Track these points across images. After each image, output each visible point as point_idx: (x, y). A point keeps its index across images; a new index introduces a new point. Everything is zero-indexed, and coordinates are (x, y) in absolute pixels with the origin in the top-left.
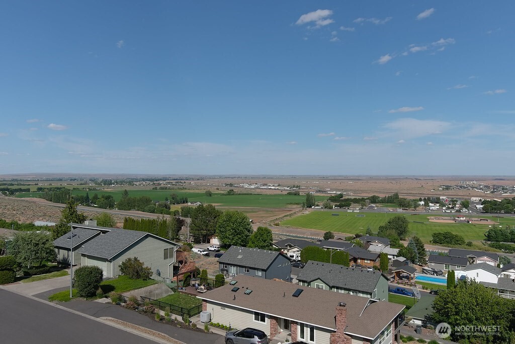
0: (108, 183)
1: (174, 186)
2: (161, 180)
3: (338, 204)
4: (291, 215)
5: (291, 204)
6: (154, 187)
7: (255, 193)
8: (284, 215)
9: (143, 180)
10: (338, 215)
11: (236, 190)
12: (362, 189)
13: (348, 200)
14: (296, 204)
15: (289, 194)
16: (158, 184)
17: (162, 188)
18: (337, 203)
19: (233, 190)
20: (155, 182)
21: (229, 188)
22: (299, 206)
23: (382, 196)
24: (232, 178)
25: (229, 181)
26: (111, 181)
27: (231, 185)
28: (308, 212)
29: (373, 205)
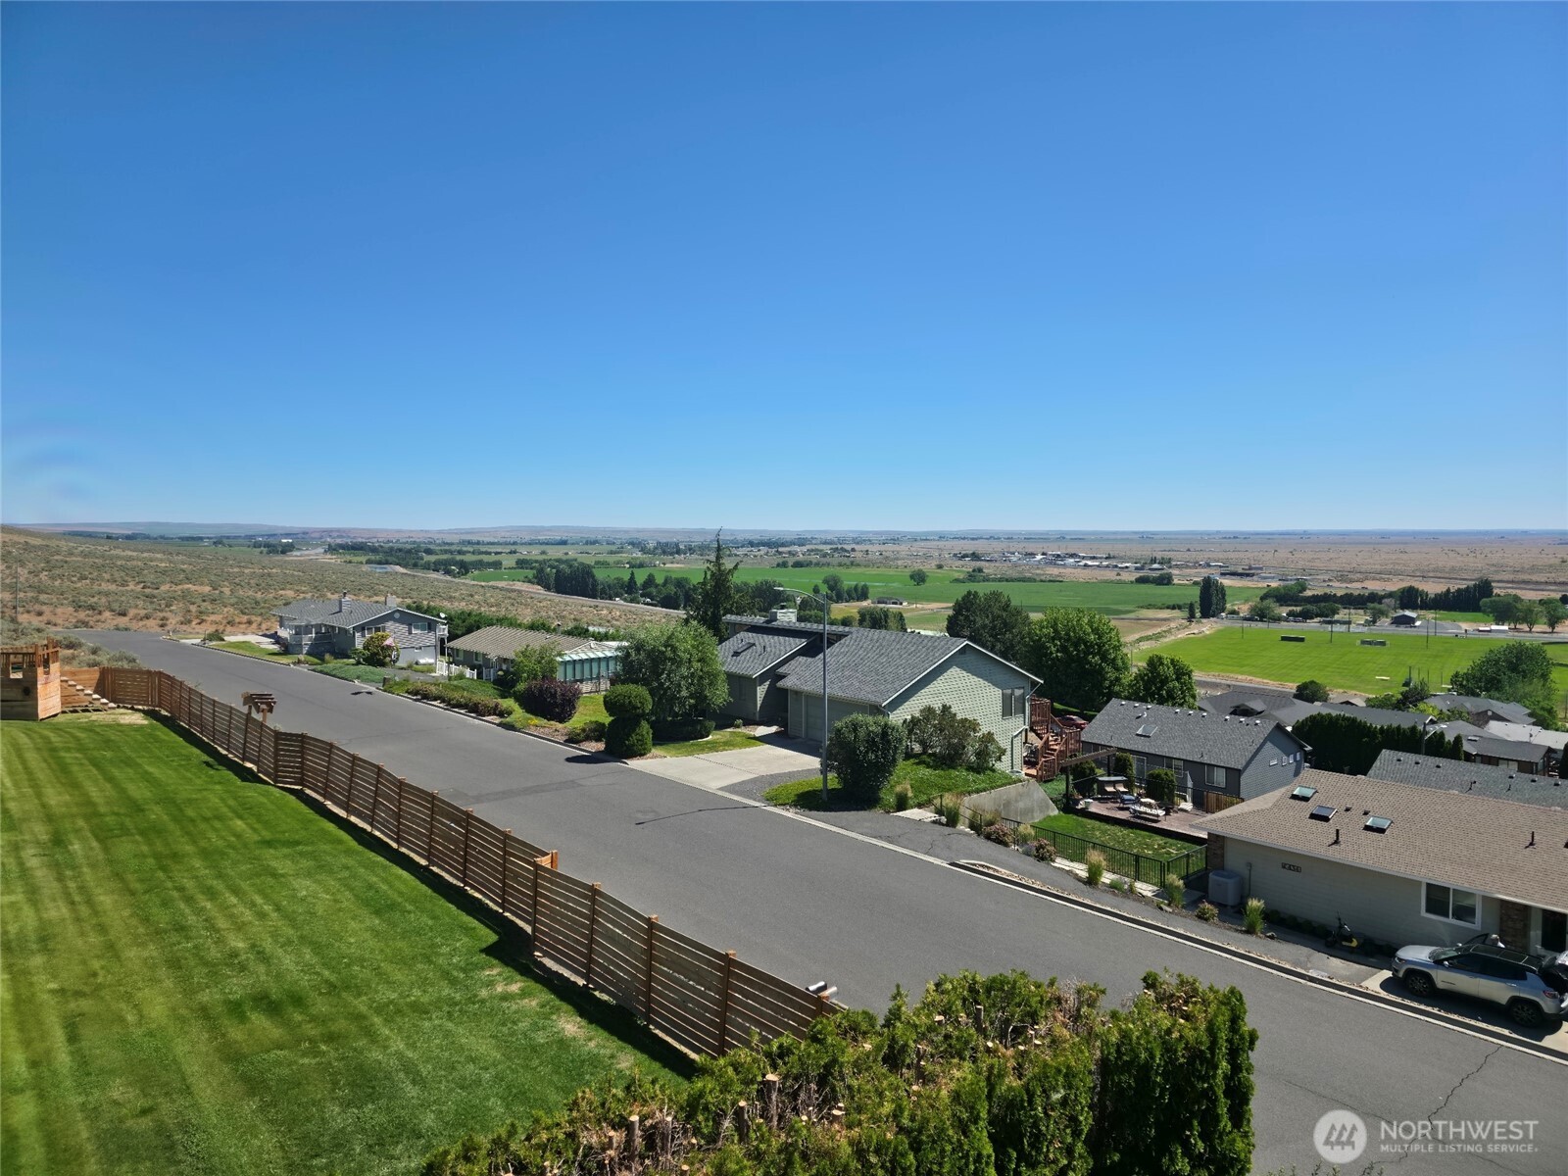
0: (670, 549)
1: (828, 559)
2: (792, 543)
3: (1298, 609)
4: (1157, 637)
5: (1149, 607)
6: (780, 561)
7: (1043, 578)
8: (1137, 636)
9: (751, 544)
10: (1302, 640)
11: (989, 569)
12: (1364, 568)
13: (1326, 598)
14: (1168, 608)
15: (1141, 580)
16: (790, 552)
17: (798, 565)
18: (1295, 608)
19: (980, 570)
20: (780, 549)
21: (969, 565)
22: (1176, 613)
23: (1433, 588)
24: (973, 539)
25: (969, 547)
26: (677, 545)
27: (975, 556)
28: (1207, 627)
29: (1408, 613)
